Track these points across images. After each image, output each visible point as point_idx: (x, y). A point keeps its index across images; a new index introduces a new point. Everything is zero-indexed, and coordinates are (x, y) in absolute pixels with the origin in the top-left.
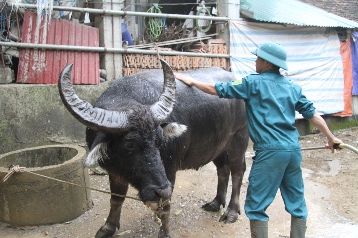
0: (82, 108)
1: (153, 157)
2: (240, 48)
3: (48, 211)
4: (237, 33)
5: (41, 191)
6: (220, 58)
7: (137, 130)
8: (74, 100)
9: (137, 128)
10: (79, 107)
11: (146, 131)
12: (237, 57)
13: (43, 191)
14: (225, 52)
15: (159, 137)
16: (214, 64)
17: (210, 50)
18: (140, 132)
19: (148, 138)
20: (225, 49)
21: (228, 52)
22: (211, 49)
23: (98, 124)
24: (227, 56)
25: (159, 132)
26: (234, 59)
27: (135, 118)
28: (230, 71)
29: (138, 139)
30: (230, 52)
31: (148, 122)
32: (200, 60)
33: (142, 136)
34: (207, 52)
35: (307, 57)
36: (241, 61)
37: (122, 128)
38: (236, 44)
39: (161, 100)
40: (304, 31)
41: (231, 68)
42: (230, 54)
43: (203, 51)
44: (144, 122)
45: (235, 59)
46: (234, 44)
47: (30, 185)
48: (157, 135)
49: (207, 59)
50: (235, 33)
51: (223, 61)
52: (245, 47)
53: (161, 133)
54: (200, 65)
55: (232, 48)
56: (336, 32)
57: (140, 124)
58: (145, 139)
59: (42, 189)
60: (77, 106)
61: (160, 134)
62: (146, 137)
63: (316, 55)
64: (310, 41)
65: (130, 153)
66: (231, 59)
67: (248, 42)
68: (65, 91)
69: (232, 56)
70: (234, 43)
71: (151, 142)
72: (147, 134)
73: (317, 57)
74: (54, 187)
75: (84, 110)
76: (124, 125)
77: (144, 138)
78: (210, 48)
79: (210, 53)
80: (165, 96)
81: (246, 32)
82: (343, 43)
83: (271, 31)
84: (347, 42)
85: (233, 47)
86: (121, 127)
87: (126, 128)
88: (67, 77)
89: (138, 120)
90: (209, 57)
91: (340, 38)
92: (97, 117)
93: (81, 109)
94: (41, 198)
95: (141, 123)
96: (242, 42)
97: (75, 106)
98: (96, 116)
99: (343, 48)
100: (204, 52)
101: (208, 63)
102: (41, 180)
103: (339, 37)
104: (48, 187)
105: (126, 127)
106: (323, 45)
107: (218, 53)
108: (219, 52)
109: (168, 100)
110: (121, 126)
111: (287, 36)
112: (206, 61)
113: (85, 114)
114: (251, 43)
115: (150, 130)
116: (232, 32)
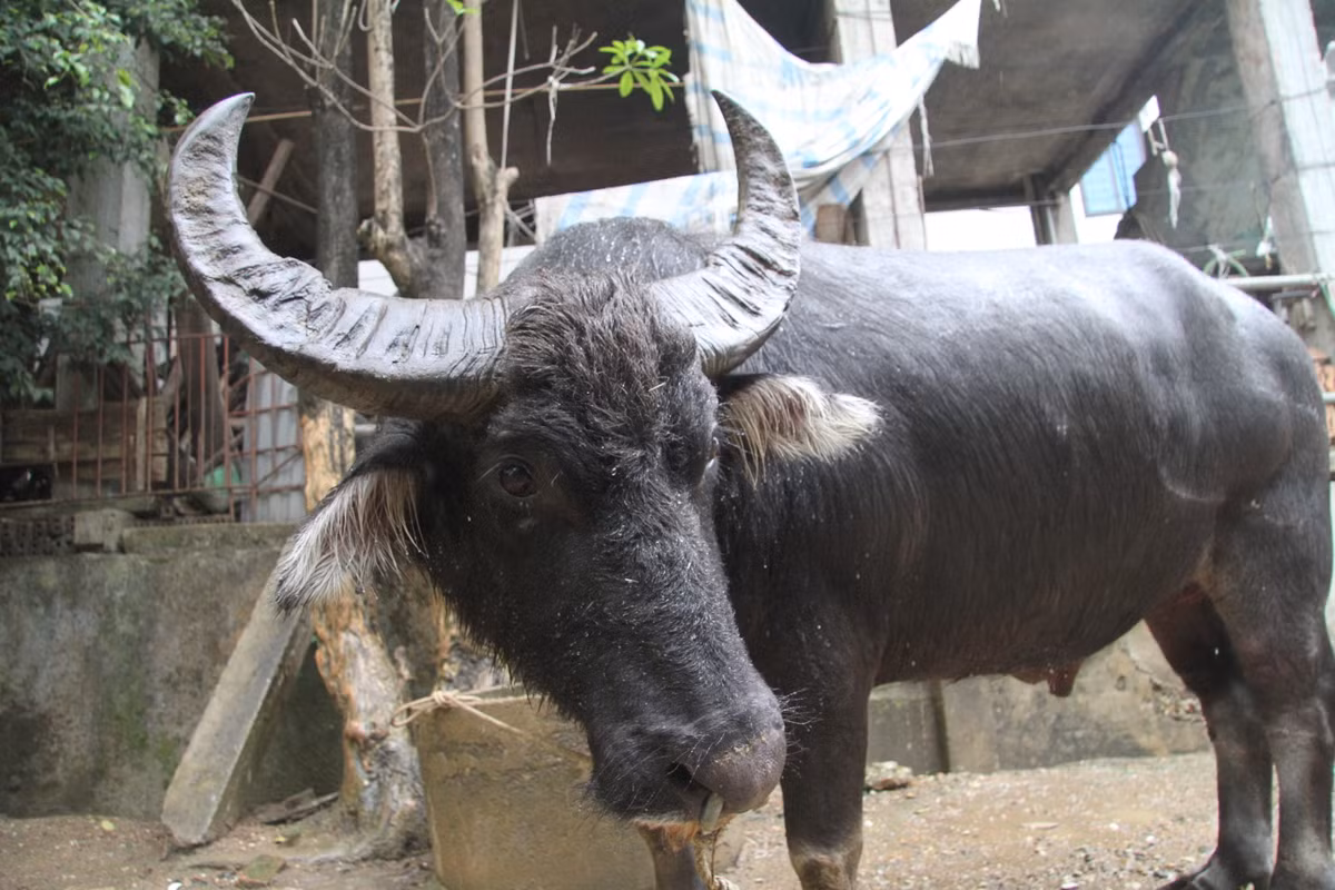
0: (264, 287)
1: (653, 540)
3: (531, 852)
5: (507, 778)
7: (548, 385)
8: (226, 252)
9: (549, 374)
10: (248, 284)
11: (603, 392)
13: (513, 778)
15: (687, 423)
18: (566, 396)
19: (618, 431)
20: (1330, 378)
23: (334, 365)
25: (687, 399)
27: (541, 319)
29: (557, 437)
31: (620, 339)
33: (582, 420)
37: (469, 381)
39: (716, 264)
44: (595, 339)
47: (474, 753)
48: (675, 413)
53: (702, 405)
57: (569, 350)
58: (596, 436)
59: (511, 770)
60: (240, 281)
61: (693, 406)
62: (605, 426)
65: (524, 524)
68: (189, 210)
71: (638, 453)
72: (615, 406)
74: (548, 766)
75: (272, 300)
76: (479, 365)
77: (596, 428)
80: (742, 248)
86: (461, 376)
87: (487, 380)
88: (207, 150)
89: (557, 330)
92: (336, 330)
93: (259, 295)
94: (507, 803)
95: (572, 343)
97: (228, 281)
98: (334, 325)
102: (504, 738)
104: (527, 764)
105: (490, 372)
109: (761, 267)
110: (462, 366)
113: (279, 318)
115: (629, 381)
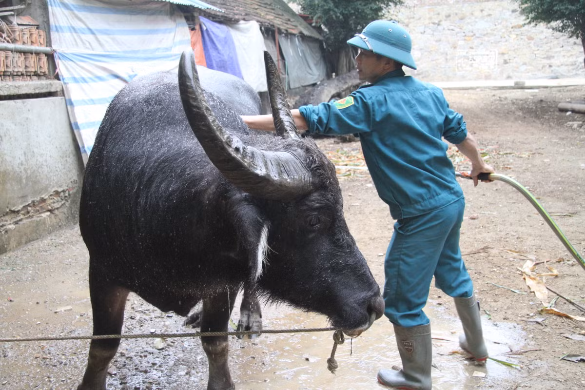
2: (67, 35)
4: (60, 6)
6: (38, 53)
12: (66, 52)
14: (42, 42)
16: (28, 65)
17: (18, 39)
20: (42, 37)
21: (49, 43)
22: (19, 35)
24: (48, 49)
26: (61, 57)
28: (57, 77)
30: (53, 43)
32: (6, 57)
34: (14, 41)
35: (157, 54)
36: (72, 59)
37: (306, 186)
38: (60, 27)
40: (148, 10)
41: (59, 74)
42: (53, 46)
43: (8, 39)
45: (63, 56)
46: (56, 27)
49: (17, 55)
50: (56, 6)
51: (43, 60)
52: (75, 34)
54: (7, 66)
55: (54, 35)
56: (182, 14)
60: (229, 144)
63: (167, 49)
64: (156, 27)
66: (56, 55)
67: (78, 25)
69: (58, 51)
70: (57, 25)
73: (168, 53)
76: (307, 180)
78: (17, 33)
79: (19, 43)
81: (73, 5)
82: (193, 32)
83: (106, 6)
84: (197, 31)
85: (56, 33)
86: (305, 184)
87: (310, 186)
90: (20, 52)
91: (189, 24)
93: (237, 150)
96: (69, 25)
99: (193, 40)
100: (8, 42)
101: (19, 64)
103: (186, 21)
105: (310, 183)
106: (172, 34)
107: (32, 44)
108: (32, 42)
110: (303, 180)
111: (128, 17)
112: (16, 59)
114: (84, 26)
116: (51, 6)
